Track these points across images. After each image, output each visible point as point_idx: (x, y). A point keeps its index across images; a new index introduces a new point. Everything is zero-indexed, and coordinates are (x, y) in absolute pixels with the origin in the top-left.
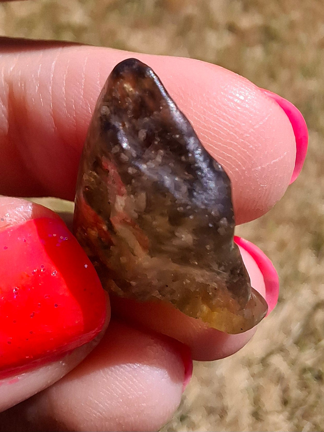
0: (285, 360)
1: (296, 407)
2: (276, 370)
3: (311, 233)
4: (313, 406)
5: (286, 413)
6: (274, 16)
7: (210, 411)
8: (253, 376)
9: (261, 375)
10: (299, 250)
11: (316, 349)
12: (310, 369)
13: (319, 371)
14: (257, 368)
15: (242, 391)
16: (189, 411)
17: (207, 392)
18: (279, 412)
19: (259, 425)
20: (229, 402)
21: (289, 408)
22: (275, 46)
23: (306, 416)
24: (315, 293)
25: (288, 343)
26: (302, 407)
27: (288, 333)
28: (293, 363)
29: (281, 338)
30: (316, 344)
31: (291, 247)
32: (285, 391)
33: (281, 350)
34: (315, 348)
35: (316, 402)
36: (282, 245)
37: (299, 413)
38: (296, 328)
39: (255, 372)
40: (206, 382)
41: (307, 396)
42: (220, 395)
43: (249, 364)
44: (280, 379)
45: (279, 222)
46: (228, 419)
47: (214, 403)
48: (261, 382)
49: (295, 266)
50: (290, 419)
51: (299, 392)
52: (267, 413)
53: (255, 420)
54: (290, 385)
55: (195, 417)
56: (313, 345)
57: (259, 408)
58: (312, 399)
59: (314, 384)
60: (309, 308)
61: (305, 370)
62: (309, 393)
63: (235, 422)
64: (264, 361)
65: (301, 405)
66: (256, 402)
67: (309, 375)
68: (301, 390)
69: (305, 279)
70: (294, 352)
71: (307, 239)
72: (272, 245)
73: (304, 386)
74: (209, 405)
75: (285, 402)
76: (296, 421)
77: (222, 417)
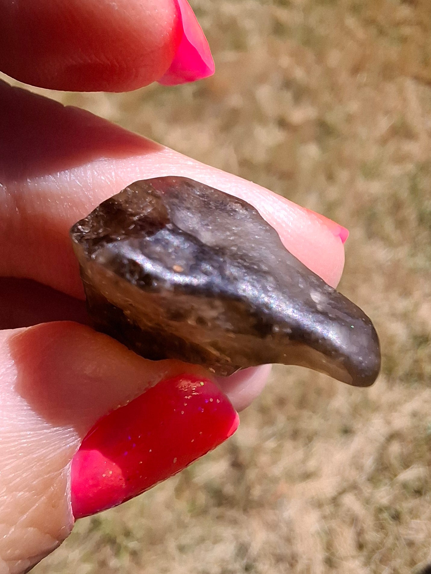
0: (358, 499)
1: (373, 551)
2: (349, 510)
4: (390, 550)
5: (362, 559)
7: (279, 559)
8: (324, 517)
9: (333, 516)
11: (392, 485)
12: (387, 508)
13: (396, 511)
14: (328, 509)
15: (313, 535)
16: (255, 560)
17: (273, 537)
18: (353, 557)
19: (334, 573)
20: (300, 547)
21: (365, 552)
22: (332, 142)
23: (384, 560)
24: (388, 423)
25: (361, 479)
26: (380, 551)
27: (359, 467)
28: (367, 502)
29: (353, 475)
30: (391, 479)
32: (360, 533)
33: (354, 487)
34: (390, 485)
35: (395, 545)
37: (377, 556)
38: (369, 463)
39: (327, 514)
40: (272, 527)
41: (385, 538)
42: (289, 540)
43: (319, 504)
44: (354, 520)
46: (299, 567)
47: (285, 550)
48: (334, 524)
50: (367, 563)
51: (374, 534)
52: (341, 559)
53: (328, 567)
54: (365, 526)
55: (263, 566)
56: (387, 481)
57: (333, 554)
58: (389, 541)
59: (391, 526)
60: (382, 439)
61: (380, 510)
62: (386, 535)
63: (307, 571)
64: (335, 501)
65: (378, 548)
66: (329, 546)
67: (385, 515)
68: (377, 531)
69: (376, 408)
70: (367, 490)
73: (381, 527)
74: (278, 551)
75: (360, 546)
76: (373, 566)
77: (292, 565)
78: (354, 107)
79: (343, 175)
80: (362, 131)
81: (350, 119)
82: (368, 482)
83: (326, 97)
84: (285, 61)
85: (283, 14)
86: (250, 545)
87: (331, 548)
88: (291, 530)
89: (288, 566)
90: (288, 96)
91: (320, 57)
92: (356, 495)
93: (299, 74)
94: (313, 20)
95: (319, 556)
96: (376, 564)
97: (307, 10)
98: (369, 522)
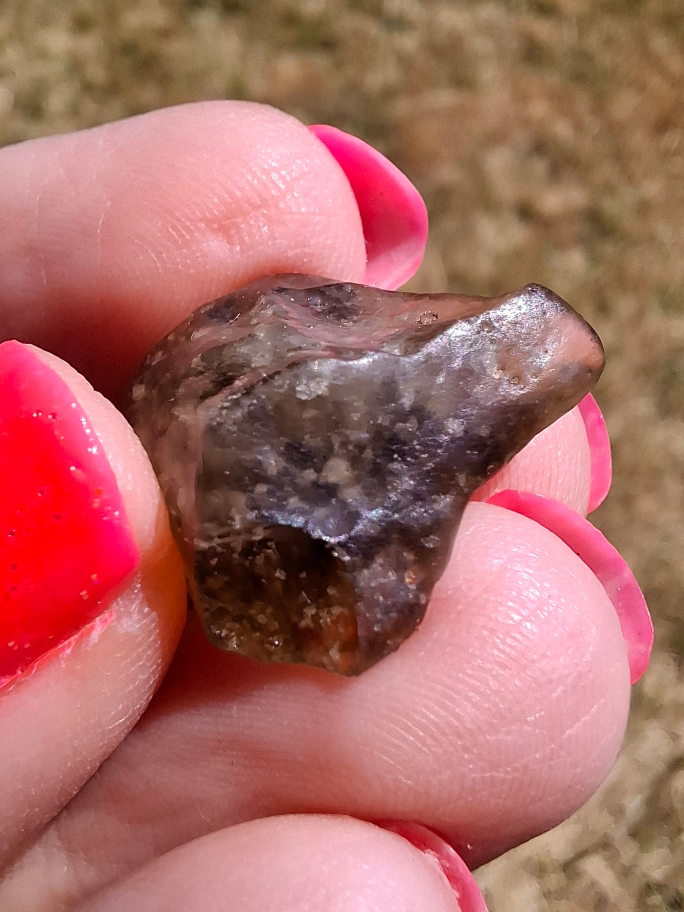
6: (609, 189)
22: (609, 249)
28: (625, 873)
70: (628, 851)
79: (625, 306)
81: (644, 208)
83: (606, 171)
84: (539, 109)
85: (543, 29)
90: (540, 167)
93: (562, 130)
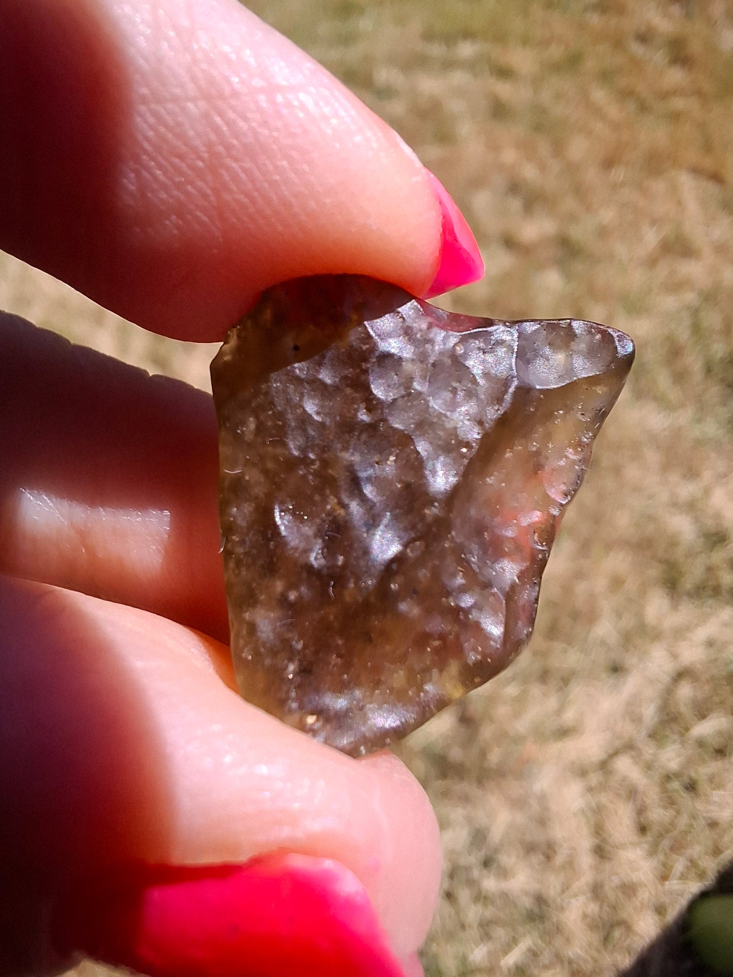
0: (636, 763)
1: (661, 836)
2: (624, 779)
3: (660, 561)
4: (686, 832)
5: (646, 846)
7: (530, 848)
8: (590, 790)
9: (603, 787)
10: (643, 591)
11: (683, 743)
12: (677, 775)
13: (691, 779)
14: (595, 779)
15: (575, 815)
16: (496, 851)
17: (520, 818)
18: (633, 844)
19: (607, 866)
20: (558, 832)
21: (649, 838)
23: (677, 848)
24: (675, 656)
26: (670, 835)
27: (637, 719)
29: (628, 729)
30: (682, 735)
31: (631, 585)
32: (641, 811)
33: (629, 747)
34: (680, 743)
35: (690, 826)
36: (617, 583)
37: (666, 843)
38: (649, 712)
39: (593, 785)
40: (518, 804)
41: (676, 817)
42: (543, 822)
43: (582, 773)
44: (632, 793)
45: (609, 547)
46: (559, 860)
47: (538, 836)
48: (604, 798)
49: (640, 616)
50: (653, 852)
51: (661, 811)
52: (616, 847)
53: (598, 858)
54: (647, 801)
55: (508, 859)
56: (676, 737)
57: (604, 840)
58: (683, 821)
59: (685, 799)
60: (666, 680)
61: (668, 778)
62: (678, 812)
63: (570, 864)
64: (604, 766)
65: (667, 831)
66: (598, 830)
67: (675, 785)
68: (665, 808)
69: (655, 635)
71: (654, 572)
72: (600, 584)
73: (670, 802)
74: (528, 838)
75: (643, 829)
76: (661, 857)
77: (548, 858)
78: (607, 215)
80: (621, 250)
82: (650, 739)
86: (488, 830)
87: (602, 832)
88: (546, 809)
89: (542, 857)
91: (558, 148)
92: (633, 757)
94: (546, 97)
95: (586, 843)
96: (666, 854)
97: (537, 82)
98: (652, 794)
